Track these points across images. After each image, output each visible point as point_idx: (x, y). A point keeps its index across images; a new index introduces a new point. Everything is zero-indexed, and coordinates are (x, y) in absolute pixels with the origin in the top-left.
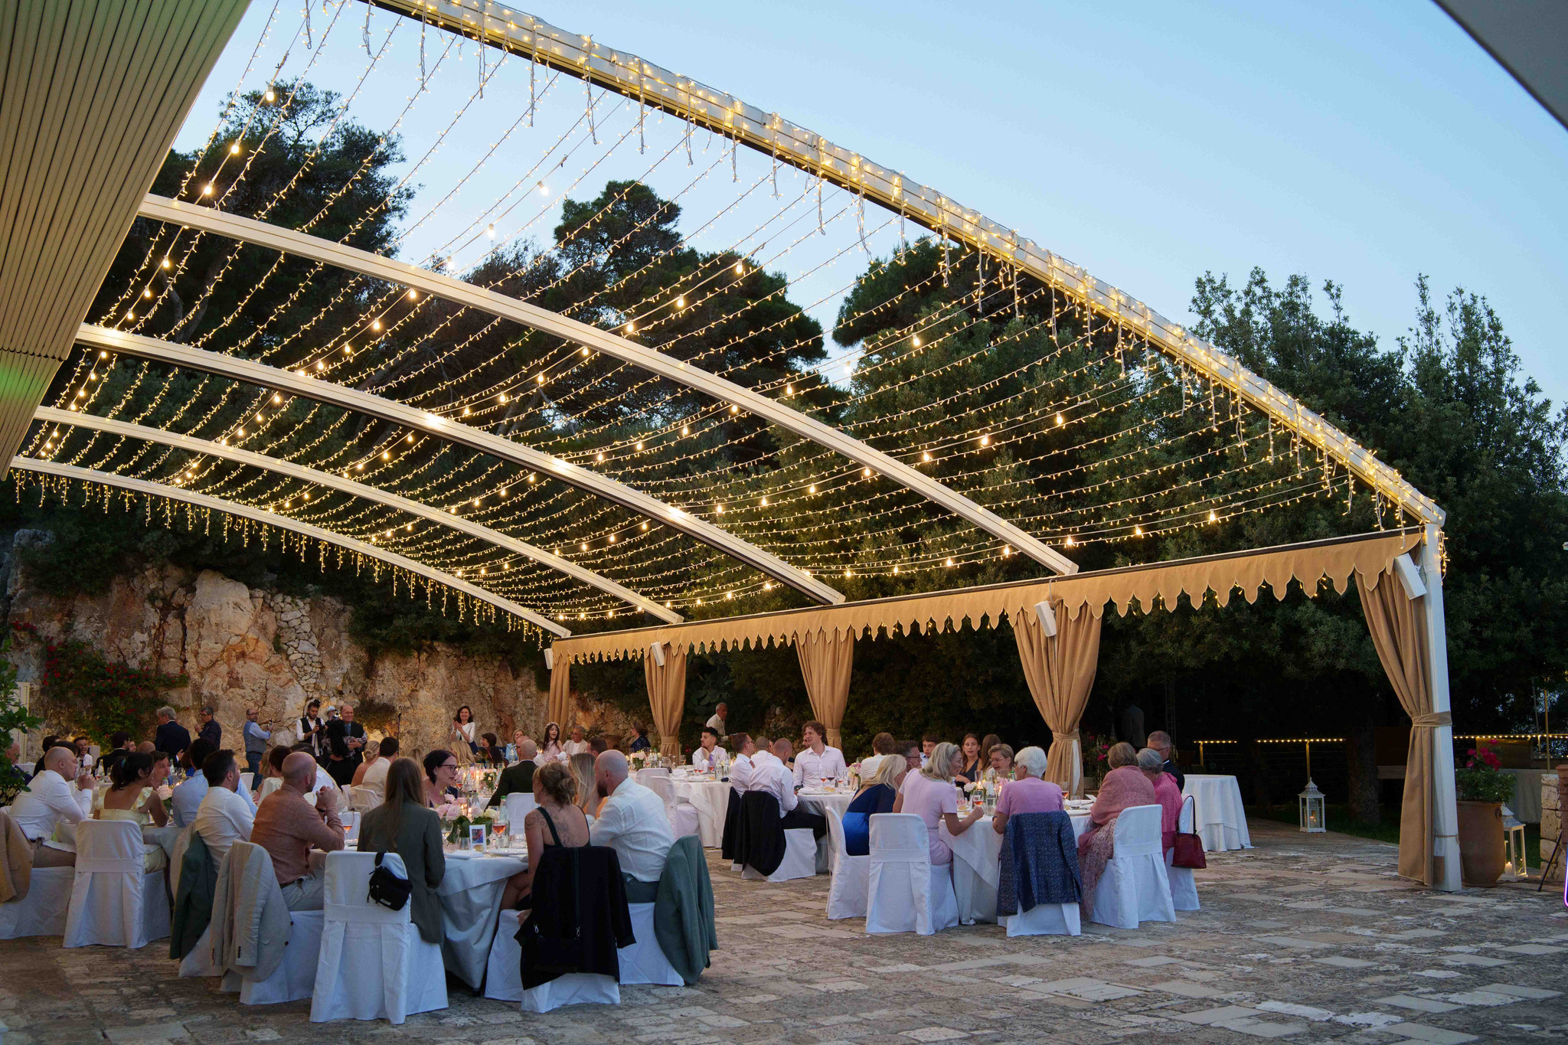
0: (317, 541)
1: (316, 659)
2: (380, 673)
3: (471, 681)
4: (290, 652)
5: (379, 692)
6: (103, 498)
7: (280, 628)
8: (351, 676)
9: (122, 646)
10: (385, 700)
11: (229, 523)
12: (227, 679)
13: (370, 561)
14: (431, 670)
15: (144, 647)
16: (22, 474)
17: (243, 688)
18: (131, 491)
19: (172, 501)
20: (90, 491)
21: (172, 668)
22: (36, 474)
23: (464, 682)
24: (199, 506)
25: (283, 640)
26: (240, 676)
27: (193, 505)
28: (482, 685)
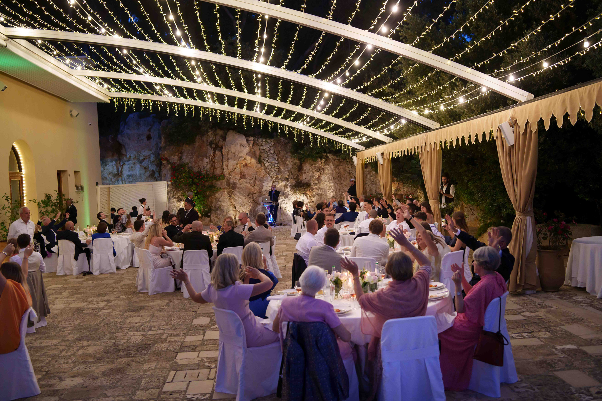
0: (242, 115)
1: (276, 165)
2: (304, 169)
3: (346, 170)
4: (265, 163)
5: (304, 178)
6: (149, 106)
7: (261, 153)
8: (292, 171)
9: (199, 164)
10: (306, 181)
11: (202, 111)
12: (240, 176)
13: (266, 122)
14: (327, 166)
15: (207, 164)
16: (116, 99)
17: (246, 179)
18: (160, 101)
19: (178, 104)
20: (144, 103)
21: (218, 172)
22: (122, 99)
23: (342, 171)
24: (189, 105)
25: (262, 158)
26: (245, 174)
27: (187, 105)
28: (351, 172)
